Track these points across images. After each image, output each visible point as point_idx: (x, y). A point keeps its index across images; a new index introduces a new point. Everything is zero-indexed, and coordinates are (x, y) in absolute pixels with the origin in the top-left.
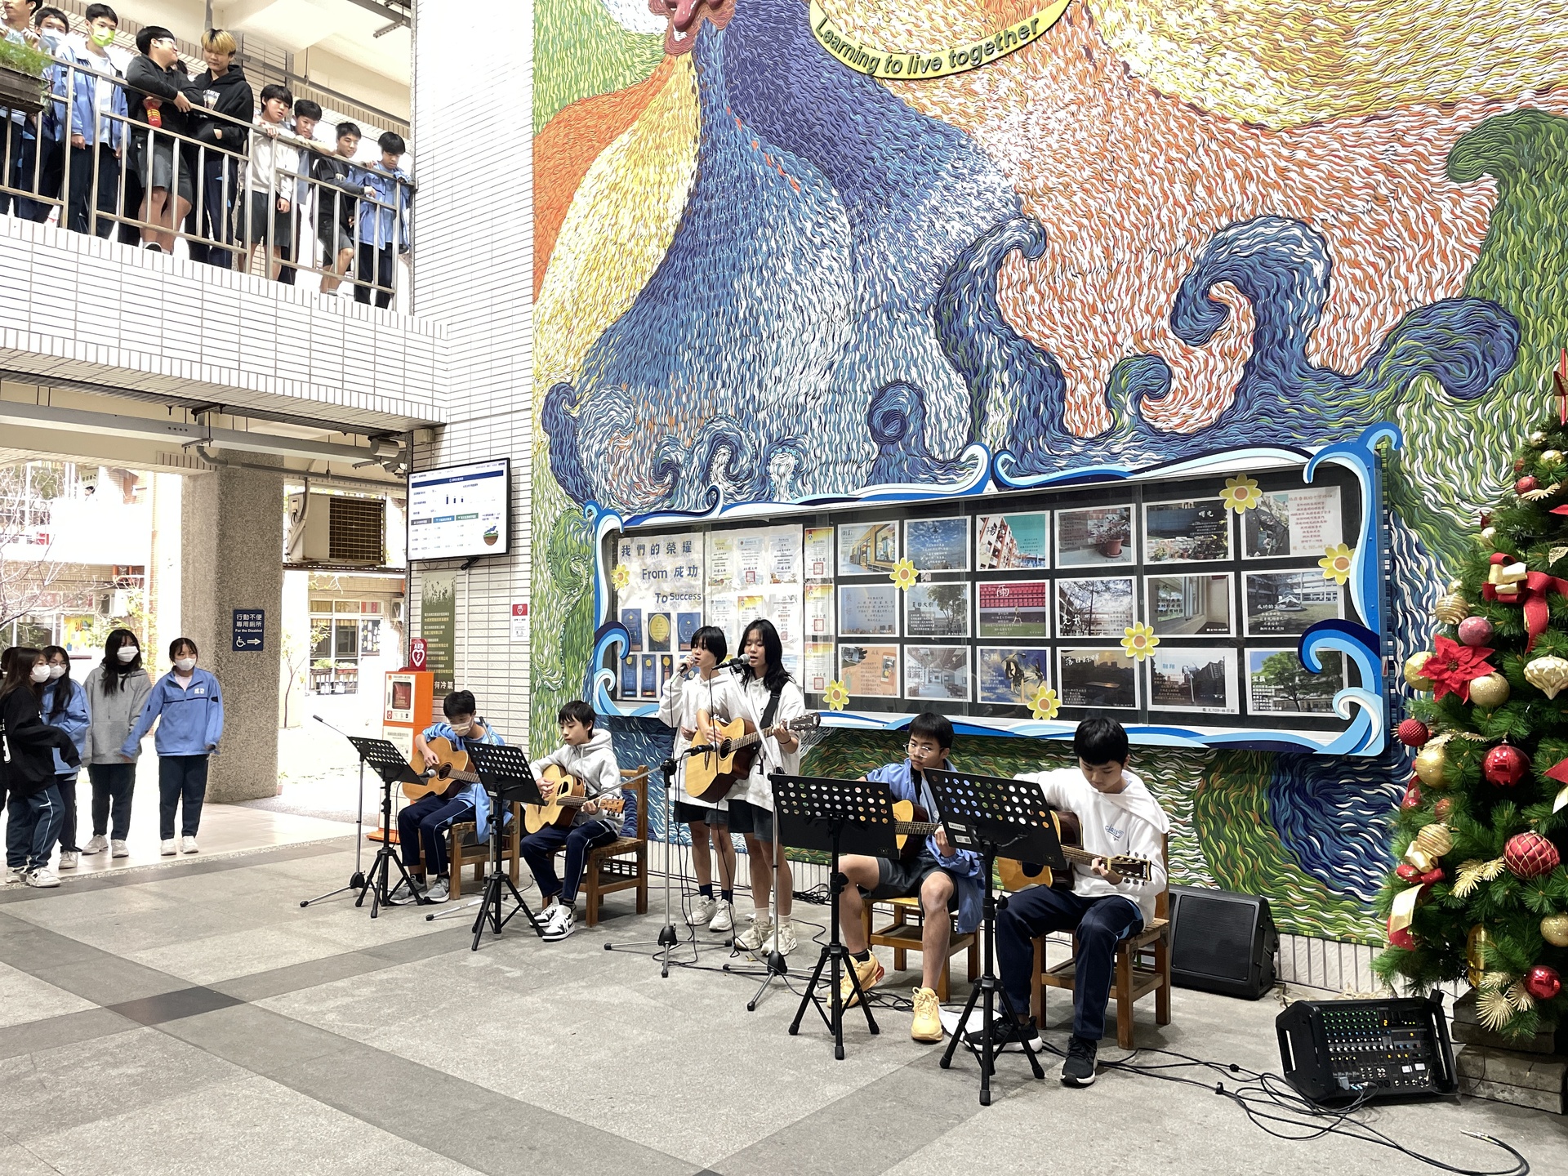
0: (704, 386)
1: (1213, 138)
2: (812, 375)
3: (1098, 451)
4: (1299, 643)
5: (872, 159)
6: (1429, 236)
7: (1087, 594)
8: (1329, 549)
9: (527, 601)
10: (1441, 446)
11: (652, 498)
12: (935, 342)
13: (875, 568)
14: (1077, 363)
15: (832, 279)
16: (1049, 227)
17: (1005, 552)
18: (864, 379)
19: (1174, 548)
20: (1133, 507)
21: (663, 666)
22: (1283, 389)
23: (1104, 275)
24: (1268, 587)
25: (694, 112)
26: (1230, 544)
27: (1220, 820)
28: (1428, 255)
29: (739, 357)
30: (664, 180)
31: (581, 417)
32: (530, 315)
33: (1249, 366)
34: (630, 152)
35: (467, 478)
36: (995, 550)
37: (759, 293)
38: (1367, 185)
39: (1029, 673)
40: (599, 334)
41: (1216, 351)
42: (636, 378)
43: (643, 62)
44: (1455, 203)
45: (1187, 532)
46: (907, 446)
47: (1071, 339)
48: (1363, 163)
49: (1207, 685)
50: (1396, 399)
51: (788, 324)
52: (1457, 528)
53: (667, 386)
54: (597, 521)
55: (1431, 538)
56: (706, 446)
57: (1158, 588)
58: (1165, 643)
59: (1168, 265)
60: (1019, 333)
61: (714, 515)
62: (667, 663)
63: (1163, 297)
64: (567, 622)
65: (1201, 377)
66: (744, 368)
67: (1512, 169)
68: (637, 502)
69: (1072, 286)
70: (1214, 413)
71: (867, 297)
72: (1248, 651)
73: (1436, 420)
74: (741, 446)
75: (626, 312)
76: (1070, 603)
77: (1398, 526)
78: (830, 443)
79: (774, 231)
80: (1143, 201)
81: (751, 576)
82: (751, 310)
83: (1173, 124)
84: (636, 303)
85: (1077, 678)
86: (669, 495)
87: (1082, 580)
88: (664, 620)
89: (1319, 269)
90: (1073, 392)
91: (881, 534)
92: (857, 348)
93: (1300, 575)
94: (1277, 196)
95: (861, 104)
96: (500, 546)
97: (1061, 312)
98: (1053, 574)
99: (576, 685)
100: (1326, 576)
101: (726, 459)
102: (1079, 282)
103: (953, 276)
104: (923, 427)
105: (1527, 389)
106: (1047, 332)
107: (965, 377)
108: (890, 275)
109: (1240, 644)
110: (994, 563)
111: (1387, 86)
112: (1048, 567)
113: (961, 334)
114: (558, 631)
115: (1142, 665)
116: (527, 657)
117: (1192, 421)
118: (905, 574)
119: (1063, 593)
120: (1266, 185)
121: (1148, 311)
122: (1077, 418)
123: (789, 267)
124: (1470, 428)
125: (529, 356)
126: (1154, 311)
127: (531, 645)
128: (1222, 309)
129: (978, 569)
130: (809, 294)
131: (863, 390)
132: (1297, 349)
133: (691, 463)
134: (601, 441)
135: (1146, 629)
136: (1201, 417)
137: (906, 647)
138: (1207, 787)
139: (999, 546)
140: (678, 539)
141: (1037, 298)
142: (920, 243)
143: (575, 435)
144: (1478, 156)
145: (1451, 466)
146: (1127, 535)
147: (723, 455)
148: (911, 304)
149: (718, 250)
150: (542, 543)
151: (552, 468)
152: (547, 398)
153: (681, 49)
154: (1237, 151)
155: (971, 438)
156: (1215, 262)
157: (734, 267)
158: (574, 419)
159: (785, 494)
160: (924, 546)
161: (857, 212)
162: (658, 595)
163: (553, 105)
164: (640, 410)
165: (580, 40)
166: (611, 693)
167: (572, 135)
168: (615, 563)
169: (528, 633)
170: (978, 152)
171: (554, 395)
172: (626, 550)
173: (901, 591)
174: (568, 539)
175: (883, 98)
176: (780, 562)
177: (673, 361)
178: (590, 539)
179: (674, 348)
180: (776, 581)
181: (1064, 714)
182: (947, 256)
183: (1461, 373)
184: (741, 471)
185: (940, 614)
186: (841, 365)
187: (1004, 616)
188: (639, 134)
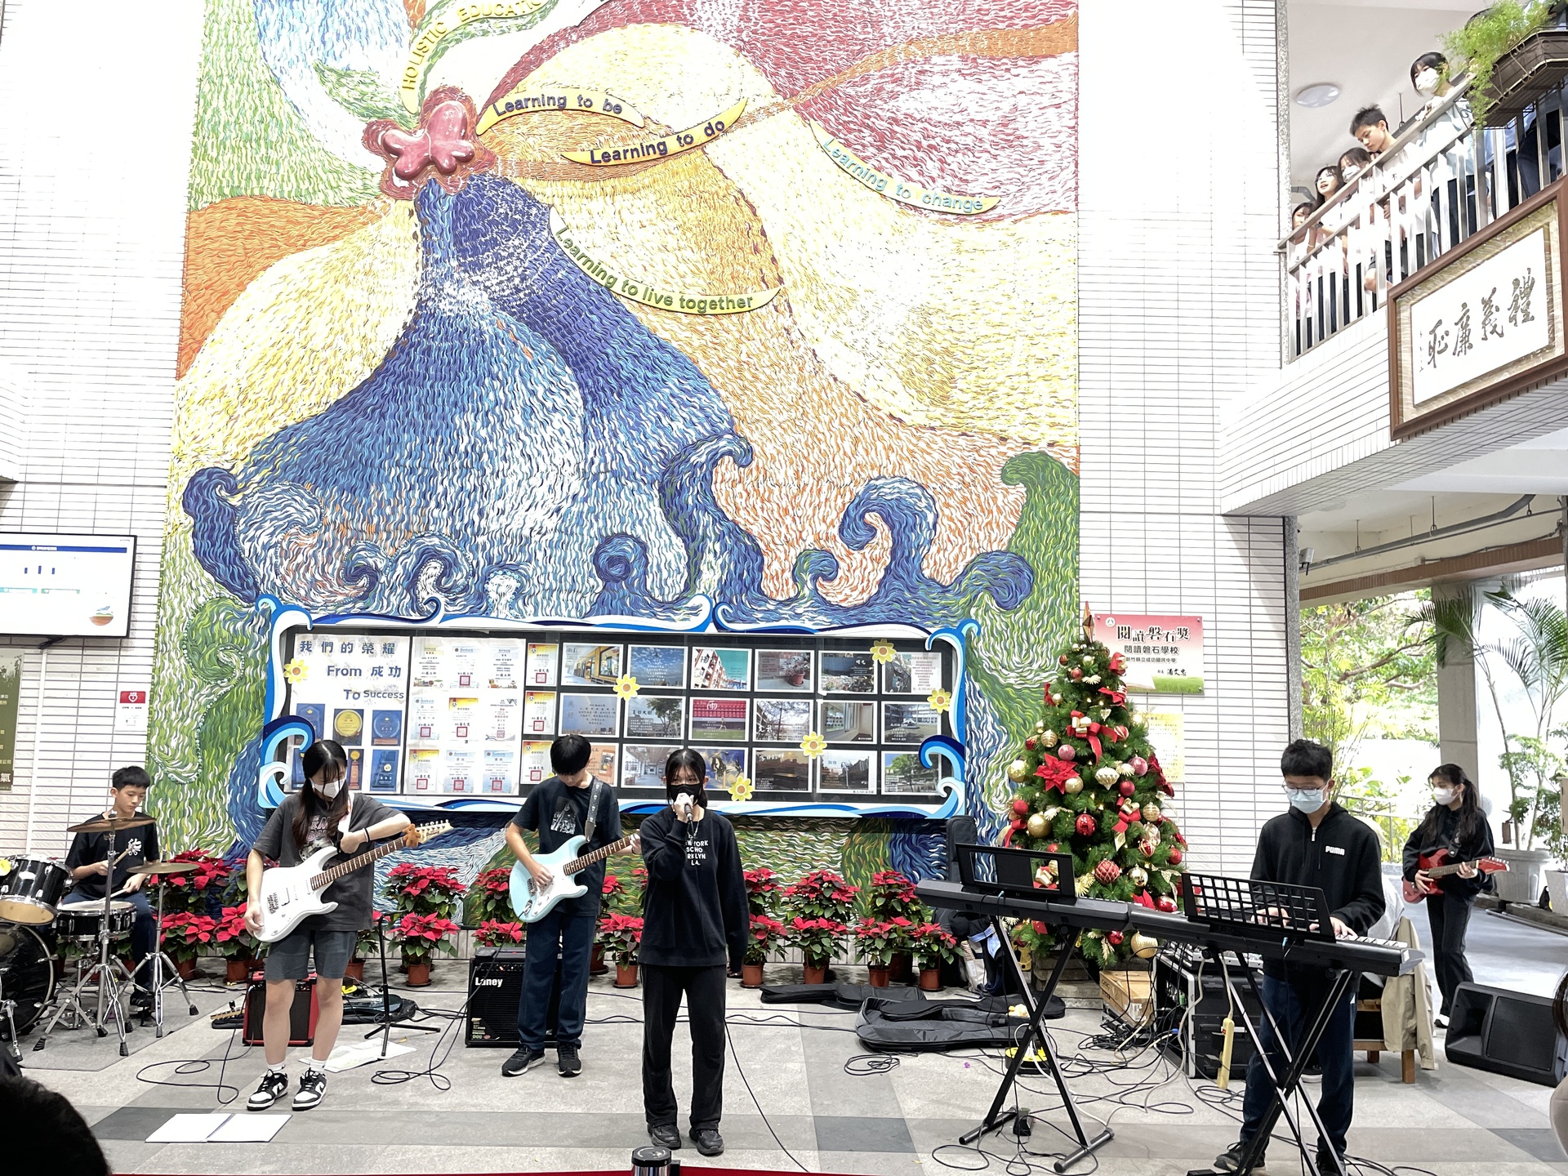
0: (414, 503)
1: (870, 418)
2: (538, 515)
3: (785, 610)
4: (920, 749)
5: (607, 355)
6: (991, 512)
7: (777, 710)
8: (934, 691)
9: (147, 688)
10: (993, 635)
11: (340, 598)
12: (659, 510)
13: (598, 681)
14: (772, 546)
15: (563, 440)
16: (754, 445)
17: (715, 676)
18: (592, 526)
19: (840, 683)
20: (812, 652)
22: (907, 587)
23: (794, 489)
24: (896, 712)
25: (413, 255)
26: (875, 683)
27: (858, 865)
28: (990, 523)
29: (458, 485)
30: (374, 305)
31: (244, 506)
32: (174, 390)
33: (887, 569)
35: (60, 549)
36: (708, 674)
37: (483, 433)
38: (959, 474)
39: (731, 767)
40: (276, 430)
41: (868, 556)
42: (325, 480)
43: (351, 190)
44: (1005, 496)
45: (848, 673)
46: (630, 586)
47: (769, 529)
48: (957, 459)
49: (857, 775)
50: (970, 604)
51: (515, 466)
52: (999, 684)
53: (367, 495)
54: (271, 618)
55: (986, 689)
56: (414, 558)
57: (827, 709)
58: (831, 747)
59: (838, 493)
60: (730, 518)
61: (434, 623)
63: (834, 514)
64: (207, 715)
65: (857, 572)
66: (463, 495)
67: (1034, 485)
68: (319, 599)
69: (771, 492)
70: (866, 596)
71: (597, 460)
72: (883, 753)
73: (991, 620)
74: (456, 563)
75: (316, 416)
76: (764, 717)
77: (969, 680)
78: (555, 574)
79: (502, 385)
80: (823, 446)
81: (465, 681)
82: (473, 447)
83: (844, 402)
84: (330, 410)
85: (767, 771)
86: (363, 598)
87: (774, 701)
88: (355, 717)
89: (931, 518)
90: (769, 567)
91: (604, 655)
92: (585, 500)
93: (916, 706)
94: (908, 466)
95: (598, 308)
96: (117, 628)
97: (762, 509)
98: (752, 695)
99: (220, 777)
100: (932, 707)
101: (438, 572)
102: (776, 490)
103: (673, 465)
104: (645, 573)
105: (1036, 609)
106: (752, 521)
107: (684, 541)
108: (619, 449)
109: (879, 748)
110: (706, 683)
111: (972, 418)
112: (748, 689)
113: (682, 508)
114: (194, 722)
115: (814, 761)
116: (143, 748)
117: (850, 599)
118: (627, 688)
119: (759, 710)
120: (901, 458)
121: (824, 521)
122: (771, 585)
123: (518, 419)
124: (1007, 627)
125: (166, 431)
126: (828, 521)
127: (149, 736)
128: (872, 530)
129: (692, 687)
130: (538, 446)
131: (591, 534)
132: (917, 565)
133: (394, 571)
134: (272, 534)
135: (817, 737)
136: (857, 598)
137: (625, 746)
138: (851, 844)
139: (711, 671)
140: (378, 641)
141: (744, 495)
142: (648, 431)
143: (233, 523)
144: (1017, 472)
145: (997, 648)
146: (808, 672)
147: (434, 568)
148: (638, 476)
149: (438, 386)
150: (174, 628)
151: (195, 552)
152: (192, 480)
153: (401, 194)
154: (885, 431)
155: (687, 587)
156: (869, 499)
157: (456, 405)
158: (232, 507)
159: (504, 612)
160: (646, 666)
161: (590, 393)
162: (348, 691)
163: (221, 188)
164: (329, 512)
165: (265, 139)
166: (282, 787)
167: (248, 227)
168: (288, 656)
169: (146, 722)
170: (701, 376)
171: (204, 479)
172: (306, 646)
173: (623, 701)
174: (216, 627)
175: (618, 309)
176: (499, 669)
177: (375, 473)
178: (249, 629)
179: (377, 462)
180: (495, 687)
181: (756, 797)
182: (672, 448)
183: (1004, 594)
184: (455, 585)
185: (658, 721)
186: (569, 511)
187: (712, 724)
188: (342, 254)
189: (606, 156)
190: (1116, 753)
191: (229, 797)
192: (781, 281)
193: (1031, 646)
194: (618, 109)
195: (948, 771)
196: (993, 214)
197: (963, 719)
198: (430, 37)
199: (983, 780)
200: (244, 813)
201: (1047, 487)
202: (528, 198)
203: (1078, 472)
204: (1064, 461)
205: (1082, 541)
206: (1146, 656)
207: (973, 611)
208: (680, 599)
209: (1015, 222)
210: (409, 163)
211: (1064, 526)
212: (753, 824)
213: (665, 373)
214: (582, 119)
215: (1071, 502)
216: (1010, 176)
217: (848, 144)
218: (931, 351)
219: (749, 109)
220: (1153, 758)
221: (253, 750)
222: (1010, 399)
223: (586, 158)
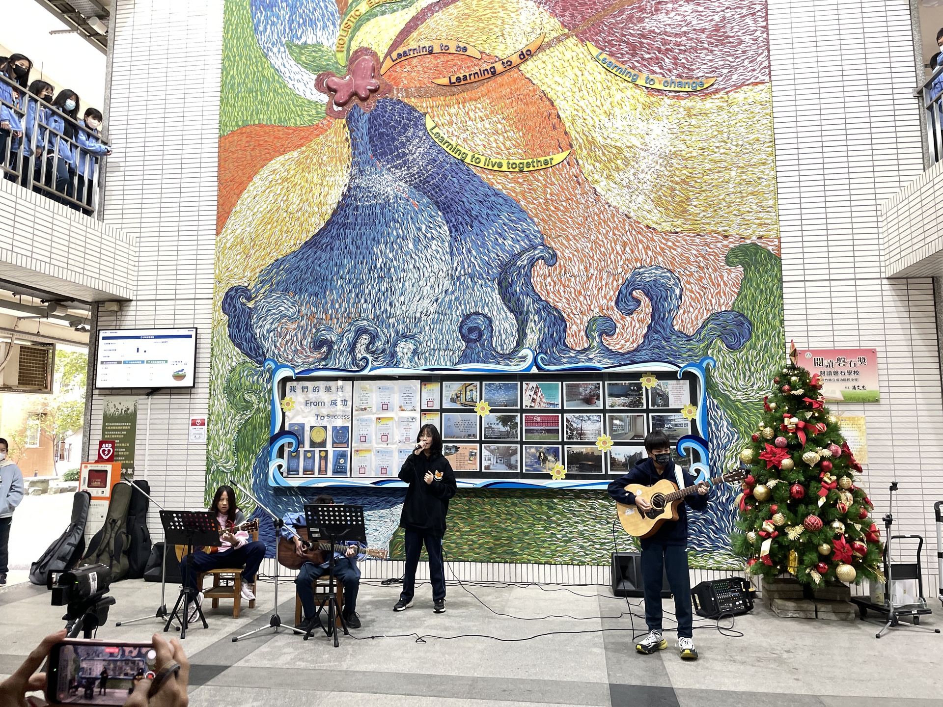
0: (352, 301)
1: (633, 229)
2: (425, 303)
3: (582, 357)
4: (677, 444)
5: (463, 202)
6: (719, 285)
7: (580, 421)
8: (685, 406)
9: (206, 417)
10: (724, 368)
11: (311, 360)
12: (498, 296)
13: (465, 405)
14: (572, 316)
15: (438, 256)
16: (558, 252)
17: (538, 400)
18: (457, 309)
19: (619, 402)
20: (601, 383)
21: (320, 457)
22: (664, 338)
23: (585, 278)
24: (660, 420)
25: (346, 151)
26: (644, 401)
28: (719, 292)
29: (377, 288)
30: (325, 183)
31: (256, 308)
32: (214, 242)
33: (649, 327)
34: (299, 163)
35: (156, 337)
36: (533, 399)
37: (391, 256)
38: (696, 261)
39: (551, 458)
40: (272, 261)
41: (635, 319)
42: (301, 290)
43: (310, 116)
44: (729, 274)
45: (626, 395)
46: (482, 345)
47: (569, 304)
48: (694, 252)
50: (708, 347)
51: (410, 275)
52: (731, 399)
53: (324, 297)
54: (272, 373)
55: (721, 403)
56: (353, 334)
57: (612, 420)
58: (616, 444)
59: (614, 279)
60: (543, 299)
61: (365, 372)
62: (323, 454)
63: (612, 293)
64: (239, 432)
65: (629, 329)
66: (380, 294)
67: (749, 266)
68: (299, 361)
69: (570, 281)
70: (635, 345)
71: (459, 269)
73: (723, 357)
74: (377, 336)
75: (294, 252)
76: (571, 425)
77: (709, 398)
78: (436, 339)
79: (401, 225)
80: (603, 249)
81: (385, 407)
82: (385, 264)
83: (616, 220)
84: (302, 248)
85: (575, 460)
86: (324, 359)
87: (577, 415)
88: (322, 430)
89: (677, 292)
90: (570, 329)
91: (469, 388)
92: (453, 293)
93: (673, 416)
94: (660, 259)
95: (457, 174)
96: (188, 382)
97: (564, 292)
98: (563, 411)
99: (247, 469)
100: (685, 417)
101: (367, 341)
102: (573, 280)
103: (506, 268)
104: (491, 337)
105: (754, 348)
106: (558, 300)
107: (515, 315)
108: (472, 259)
110: (533, 405)
111: (703, 224)
112: (560, 408)
113: (513, 295)
114: (232, 436)
115: (606, 454)
116: (204, 452)
117: (625, 347)
118: (483, 409)
119: (568, 420)
120: (656, 253)
121: (605, 297)
122: (572, 341)
123: (411, 246)
124: (735, 361)
125: (213, 266)
126: (608, 298)
127: (208, 445)
128: (638, 302)
129: (524, 408)
130: (424, 261)
131: (457, 314)
132: (669, 323)
133: (342, 342)
134: (272, 323)
135: (606, 438)
136: (629, 346)
137: (483, 445)
139: (535, 397)
140: (333, 385)
141: (552, 284)
142: (490, 247)
143: (250, 318)
144: (737, 258)
145: (728, 375)
146: (598, 395)
147: (365, 339)
148: (484, 276)
149: (363, 228)
150: (219, 381)
151: (229, 336)
152: (227, 293)
153: (338, 116)
154: (643, 236)
155: (518, 344)
156: (635, 281)
157: (374, 239)
158: (249, 308)
159: (407, 364)
160: (494, 394)
161: (454, 226)
162: (317, 416)
163: (237, 122)
164: (303, 308)
165: (261, 90)
166: (282, 473)
167: (252, 143)
168: (283, 396)
169: (206, 437)
170: (522, 211)
171: (233, 293)
172: (293, 389)
173: (481, 417)
174: (243, 380)
175: (469, 173)
176: (405, 399)
177: (329, 283)
178: (261, 380)
179: (330, 277)
180: (403, 410)
181: (568, 477)
182: (505, 257)
183: (731, 339)
184: (377, 349)
185: (503, 429)
186: (443, 300)
187: (537, 431)
188: (306, 154)
189: (458, 79)
190: (818, 442)
191: (253, 480)
192: (571, 146)
193: (752, 374)
194: (465, 49)
195: (697, 459)
196: (711, 90)
197: (706, 424)
198: (352, 19)
199: (722, 464)
200: (261, 489)
201: (758, 266)
202: (413, 109)
203: (780, 254)
204: (770, 248)
205: (785, 301)
206: (836, 377)
207: (710, 352)
208: (515, 351)
209: (728, 92)
210: (342, 97)
211: (772, 293)
212: (567, 495)
213: (500, 211)
214: (443, 58)
215: (776, 276)
216: (722, 63)
217: (612, 54)
218: (672, 181)
219: (546, 40)
220: (845, 445)
221: (265, 451)
222: (729, 210)
223: (445, 81)
